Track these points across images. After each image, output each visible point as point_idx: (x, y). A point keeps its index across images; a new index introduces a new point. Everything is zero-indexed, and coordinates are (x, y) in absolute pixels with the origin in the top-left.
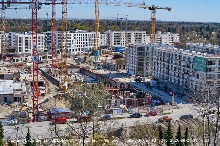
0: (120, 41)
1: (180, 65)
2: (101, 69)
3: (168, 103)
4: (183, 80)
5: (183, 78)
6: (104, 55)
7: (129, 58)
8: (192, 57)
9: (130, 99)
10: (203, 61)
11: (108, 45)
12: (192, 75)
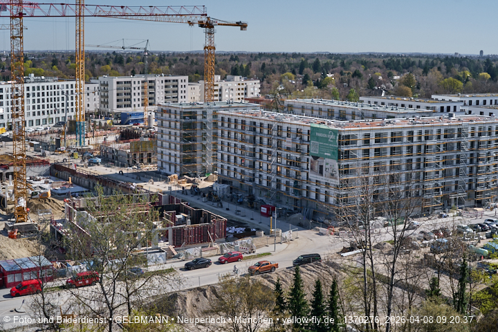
0: (130, 100)
1: (279, 147)
2: (97, 164)
3: (263, 232)
4: (288, 180)
5: (288, 175)
6: (99, 133)
7: (162, 137)
8: (305, 130)
9: (181, 228)
10: (332, 137)
11: (103, 108)
12: (308, 169)
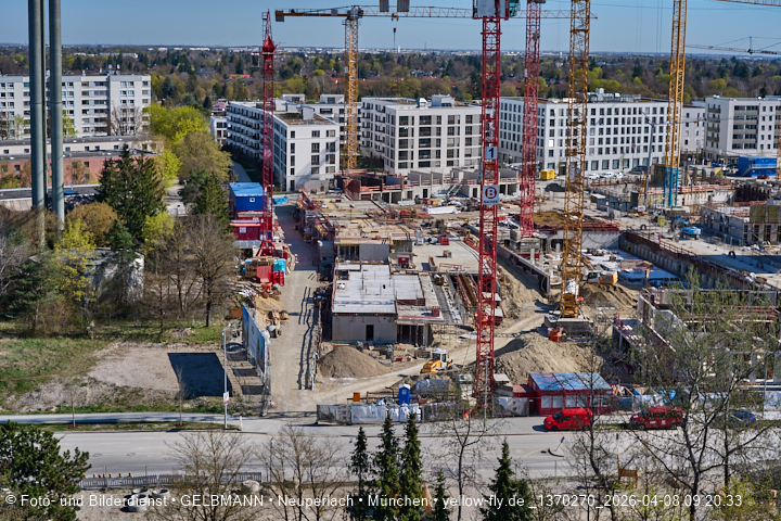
0: (755, 137)
2: (695, 236)
6: (701, 187)
11: (709, 148)
